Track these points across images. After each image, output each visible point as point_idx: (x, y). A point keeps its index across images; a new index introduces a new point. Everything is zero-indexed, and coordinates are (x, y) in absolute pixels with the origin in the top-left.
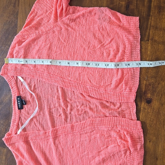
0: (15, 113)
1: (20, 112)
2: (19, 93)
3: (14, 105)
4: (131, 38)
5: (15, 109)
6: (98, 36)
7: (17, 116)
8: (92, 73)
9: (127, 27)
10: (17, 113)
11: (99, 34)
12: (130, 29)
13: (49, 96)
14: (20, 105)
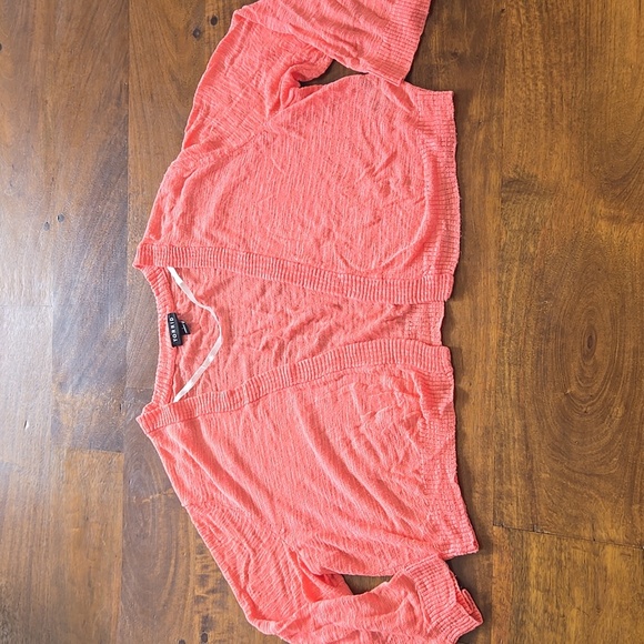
0: (165, 356)
1: (177, 352)
2: (176, 308)
3: (162, 336)
4: (434, 145)
5: (164, 345)
6: (362, 150)
7: (169, 361)
8: (349, 242)
9: (426, 119)
10: (170, 356)
11: (362, 144)
12: (433, 124)
13: (243, 306)
14: (175, 336)
